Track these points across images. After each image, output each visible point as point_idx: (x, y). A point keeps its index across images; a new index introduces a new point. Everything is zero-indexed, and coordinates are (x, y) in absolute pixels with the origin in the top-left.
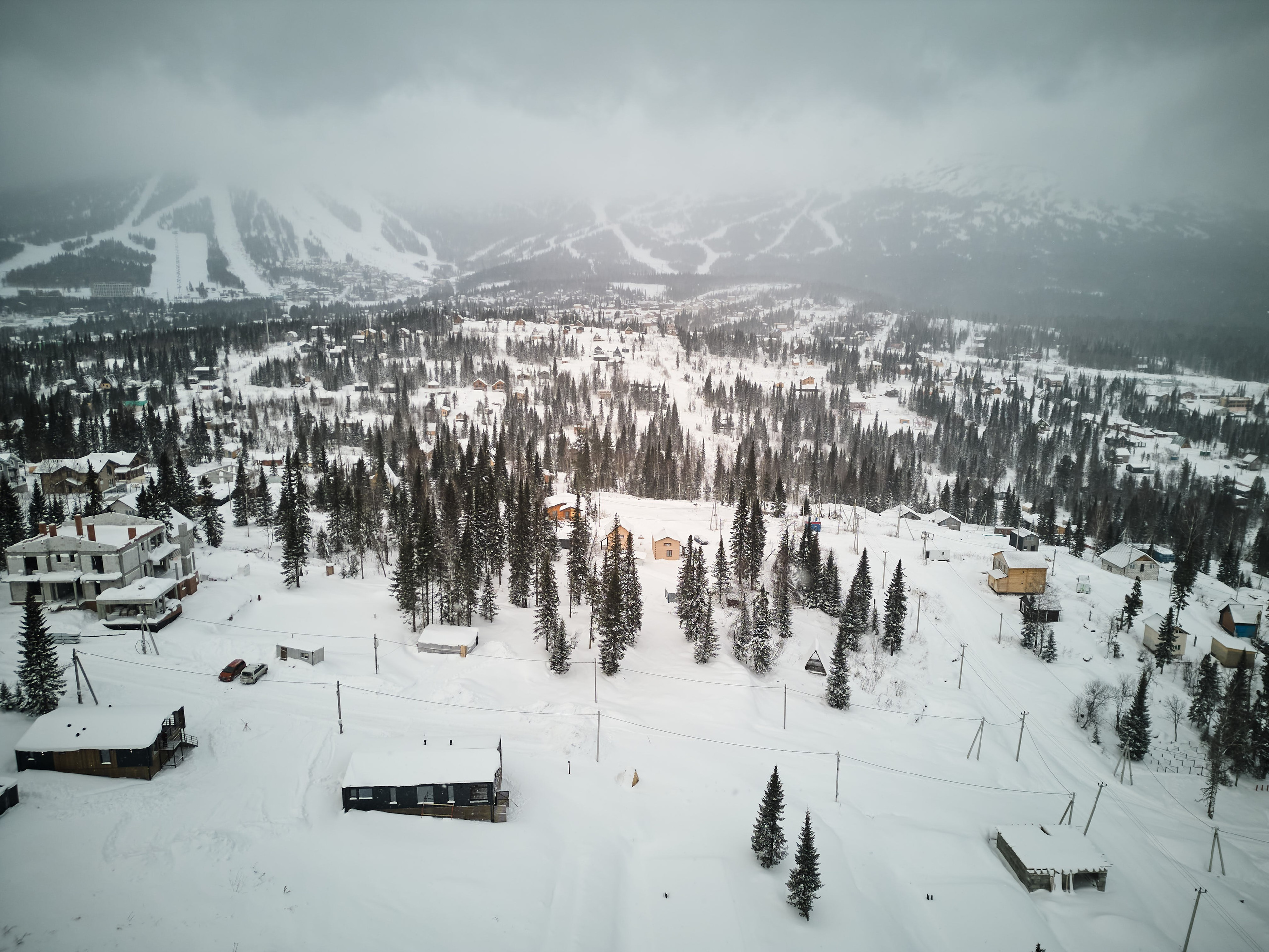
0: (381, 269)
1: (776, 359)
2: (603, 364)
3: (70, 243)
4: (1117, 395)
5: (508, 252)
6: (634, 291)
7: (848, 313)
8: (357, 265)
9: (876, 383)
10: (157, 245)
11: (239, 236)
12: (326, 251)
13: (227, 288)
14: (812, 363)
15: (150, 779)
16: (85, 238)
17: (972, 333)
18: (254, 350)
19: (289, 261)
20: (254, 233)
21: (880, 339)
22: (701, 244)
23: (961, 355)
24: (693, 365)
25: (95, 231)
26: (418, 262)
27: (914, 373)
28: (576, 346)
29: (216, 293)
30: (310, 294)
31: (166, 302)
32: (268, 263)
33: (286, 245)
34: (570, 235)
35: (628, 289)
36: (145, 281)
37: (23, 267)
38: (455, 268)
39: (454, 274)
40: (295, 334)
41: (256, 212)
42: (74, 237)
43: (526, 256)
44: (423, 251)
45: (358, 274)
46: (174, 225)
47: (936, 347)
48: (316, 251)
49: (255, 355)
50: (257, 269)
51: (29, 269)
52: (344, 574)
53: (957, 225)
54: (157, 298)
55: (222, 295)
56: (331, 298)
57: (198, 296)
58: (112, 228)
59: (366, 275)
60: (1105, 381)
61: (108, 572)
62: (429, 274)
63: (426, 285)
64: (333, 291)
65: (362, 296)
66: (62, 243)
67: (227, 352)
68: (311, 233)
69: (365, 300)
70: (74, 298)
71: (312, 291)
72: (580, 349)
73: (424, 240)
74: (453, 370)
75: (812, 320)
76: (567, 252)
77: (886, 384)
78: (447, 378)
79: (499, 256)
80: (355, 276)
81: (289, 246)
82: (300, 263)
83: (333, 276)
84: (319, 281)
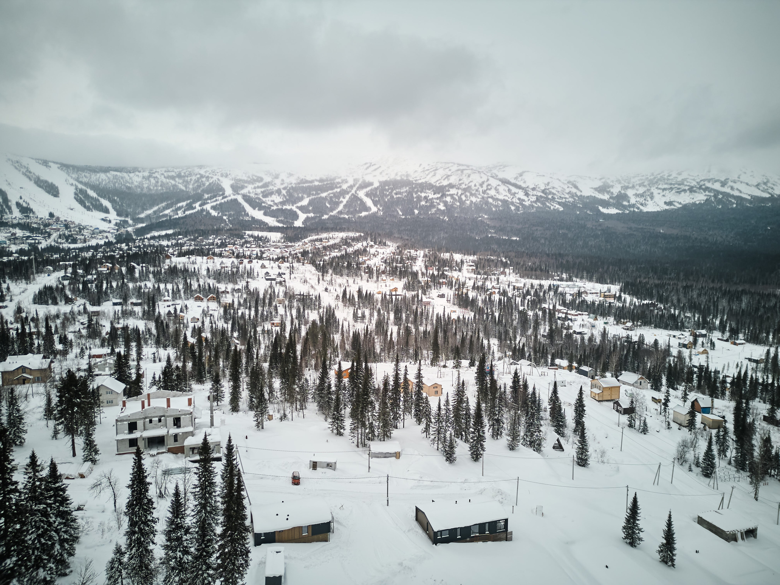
0: (77, 222)
1: (373, 278)
2: (273, 283)
6: (262, 237)
7: (396, 250)
8: (58, 220)
9: (431, 290)
12: (34, 210)
14: (393, 280)
15: (329, 541)
17: (466, 261)
18: (25, 280)
19: (6, 217)
21: (420, 265)
23: (466, 273)
24: (327, 282)
26: (103, 218)
28: (253, 272)
30: (27, 239)
34: (209, 201)
35: (258, 236)
38: (130, 222)
39: (130, 226)
40: (50, 268)
43: (180, 214)
44: (107, 211)
47: (451, 269)
48: (26, 210)
49: (27, 283)
52: (281, 419)
53: (438, 201)
56: (44, 242)
59: (67, 226)
60: (543, 286)
61: (184, 428)
62: (112, 225)
63: (112, 233)
65: (67, 241)
67: (6, 282)
68: (21, 198)
69: (70, 243)
71: (28, 238)
72: (256, 274)
73: (105, 203)
75: (378, 254)
76: (208, 213)
77: (436, 290)
78: (176, 294)
79: (161, 214)
80: (59, 227)
81: (4, 207)
82: (14, 218)
83: (42, 227)
84: (32, 230)
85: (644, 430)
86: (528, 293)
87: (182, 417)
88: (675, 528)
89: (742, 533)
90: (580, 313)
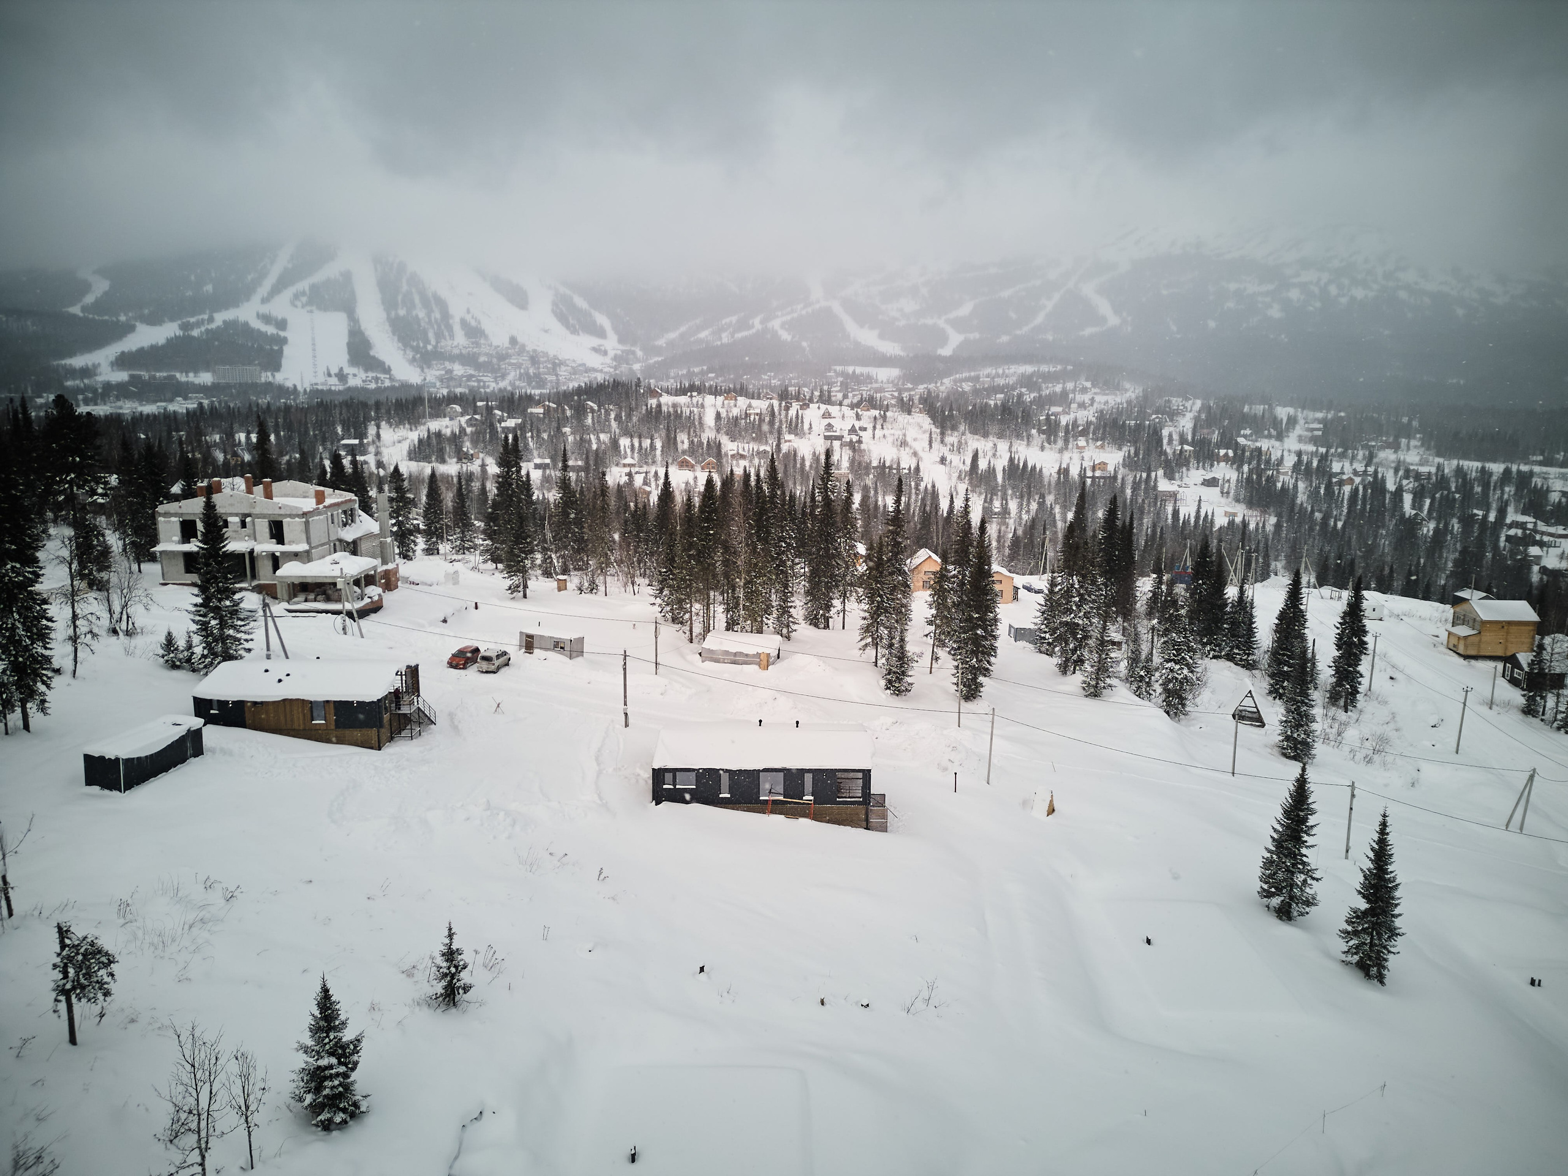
0: (551, 353)
1: (1055, 442)
2: (836, 444)
3: (189, 322)
4: (1509, 490)
5: (703, 335)
6: (862, 375)
7: (1137, 398)
8: (523, 349)
9: (1188, 470)
10: (289, 326)
11: (384, 315)
12: (486, 332)
13: (371, 374)
14: (1102, 447)
15: (380, 749)
16: (206, 317)
17: (1302, 422)
18: (410, 423)
19: (442, 344)
20: (402, 312)
21: (1186, 423)
22: (941, 323)
23: (1292, 443)
24: (949, 446)
25: (218, 310)
26: (595, 346)
27: (1237, 461)
28: (802, 422)
29: (358, 378)
31: (299, 388)
32: (418, 346)
33: (439, 326)
34: (779, 313)
36: (276, 366)
37: (134, 349)
38: (640, 353)
39: (638, 361)
40: (458, 408)
41: (405, 288)
42: (192, 316)
43: (725, 338)
44: (601, 333)
45: (524, 360)
46: (310, 303)
47: (1258, 433)
48: (474, 332)
49: (411, 430)
50: (405, 353)
51: (141, 351)
52: (581, 590)
53: (1268, 299)
54: (289, 384)
55: (363, 381)
56: (493, 385)
57: (337, 383)
58: (238, 306)
59: (534, 359)
60: (1491, 474)
61: (290, 543)
62: (608, 360)
63: (605, 373)
64: (496, 378)
65: (529, 384)
66: (179, 322)
67: (378, 427)
68: (468, 311)
69: (534, 387)
70: (193, 384)
71: (470, 377)
72: (806, 426)
73: (601, 319)
74: (653, 447)
75: (1092, 405)
76: (775, 335)
77: (1201, 472)
78: (646, 456)
79: (692, 339)
80: (520, 361)
81: (443, 327)
82: (456, 347)
83: (495, 361)
84: (478, 366)
85: (1567, 723)
86: (1442, 485)
87: (286, 521)
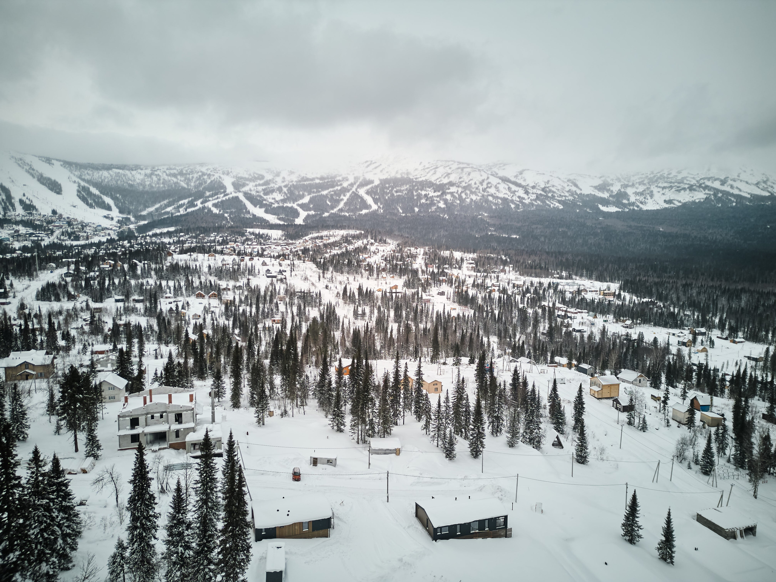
0: (79, 220)
1: (373, 275)
2: (274, 280)
5: (169, 209)
6: (263, 234)
7: (396, 248)
8: (61, 217)
9: (431, 288)
12: (37, 207)
14: (393, 277)
15: (329, 537)
17: (465, 259)
18: (28, 277)
19: (9, 214)
24: (328, 279)
26: (106, 215)
28: (254, 269)
30: (30, 236)
33: (5, 203)
34: (211, 199)
35: (259, 233)
38: (133, 219)
39: (132, 223)
40: (54, 265)
43: (182, 211)
44: (109, 208)
47: (451, 267)
48: (29, 207)
49: (30, 280)
52: (282, 415)
53: (438, 199)
56: (47, 239)
59: (69, 223)
61: (185, 423)
62: (114, 222)
63: (114, 230)
65: (69, 238)
67: (10, 279)
68: (24, 195)
69: (72, 240)
71: (31, 234)
72: (257, 271)
73: (108, 200)
75: (378, 252)
76: (210, 210)
77: (436, 288)
78: (177, 291)
79: (163, 211)
80: (61, 224)
81: (8, 204)
82: (17, 216)
83: (45, 224)
84: (35, 227)
85: (644, 428)
86: (528, 291)
87: (183, 413)
88: (675, 525)
89: (741, 531)
90: (580, 310)
